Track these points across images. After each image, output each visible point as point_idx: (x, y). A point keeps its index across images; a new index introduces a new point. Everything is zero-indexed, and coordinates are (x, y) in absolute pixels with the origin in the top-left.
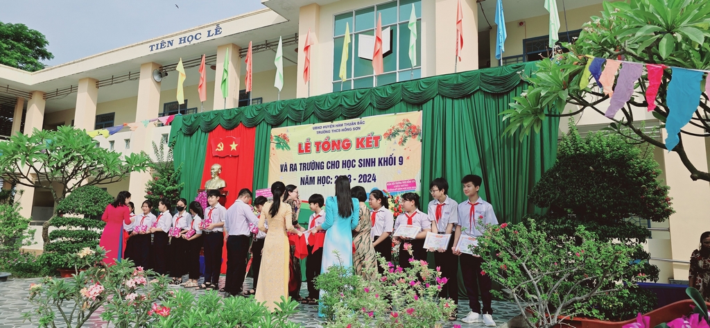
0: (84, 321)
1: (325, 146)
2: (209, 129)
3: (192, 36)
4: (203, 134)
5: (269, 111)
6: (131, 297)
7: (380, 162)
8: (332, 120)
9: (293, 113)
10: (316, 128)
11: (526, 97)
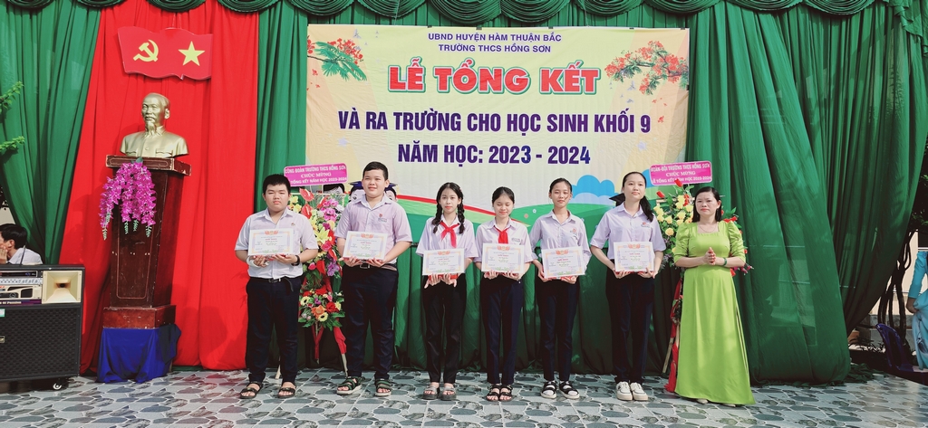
1: (465, 79)
2: (103, 1)
7: (598, 123)
8: (478, 23)
10: (437, 36)
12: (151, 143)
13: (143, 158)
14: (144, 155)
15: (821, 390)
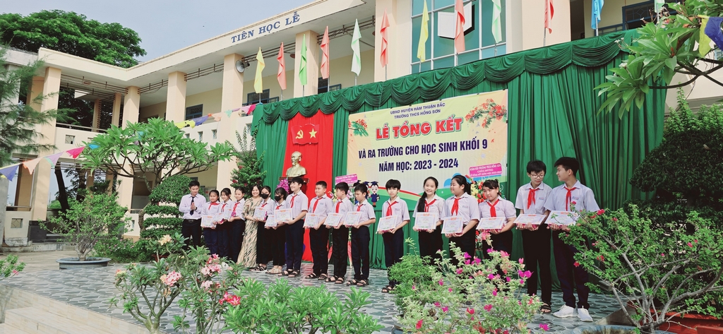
0: (166, 307)
1: (404, 131)
2: (289, 117)
3: (271, 25)
4: (284, 122)
5: (347, 97)
6: (207, 284)
7: (462, 146)
8: (410, 103)
9: (370, 97)
10: (394, 112)
11: (625, 68)
12: (294, 171)
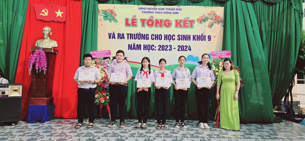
1: (150, 23)
7: (194, 38)
10: (141, 8)
12: (46, 43)
13: (43, 48)
14: (43, 47)
15: (265, 125)
